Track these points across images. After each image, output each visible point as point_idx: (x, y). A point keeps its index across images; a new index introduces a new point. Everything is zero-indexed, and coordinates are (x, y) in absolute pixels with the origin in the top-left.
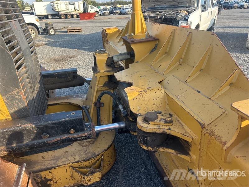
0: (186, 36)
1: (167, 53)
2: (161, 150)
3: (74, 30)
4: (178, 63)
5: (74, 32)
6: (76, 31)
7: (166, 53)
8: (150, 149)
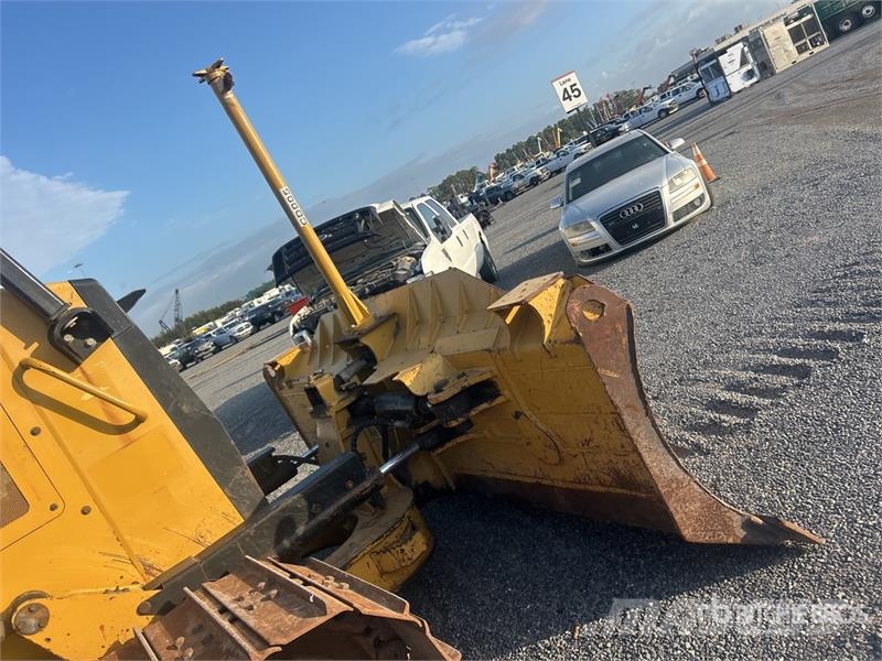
0: (430, 288)
1: (419, 322)
2: (473, 413)
4: (439, 323)
7: (417, 323)
8: (461, 420)
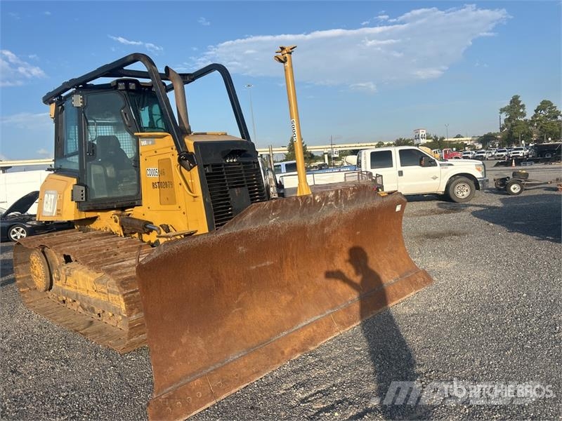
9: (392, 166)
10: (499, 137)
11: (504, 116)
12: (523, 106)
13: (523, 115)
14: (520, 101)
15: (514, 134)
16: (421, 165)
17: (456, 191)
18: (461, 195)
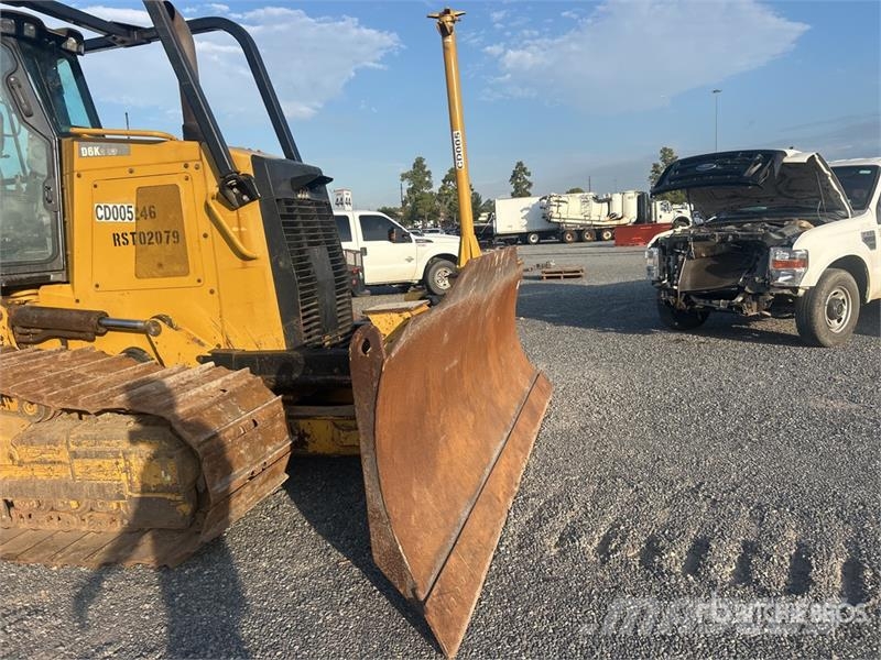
3: (561, 272)
5: (559, 277)
6: (565, 277)
9: (351, 240)
10: (401, 213)
11: (407, 185)
12: (429, 173)
13: (429, 185)
14: (425, 166)
15: (420, 210)
16: (390, 240)
17: (437, 278)
18: (442, 284)
